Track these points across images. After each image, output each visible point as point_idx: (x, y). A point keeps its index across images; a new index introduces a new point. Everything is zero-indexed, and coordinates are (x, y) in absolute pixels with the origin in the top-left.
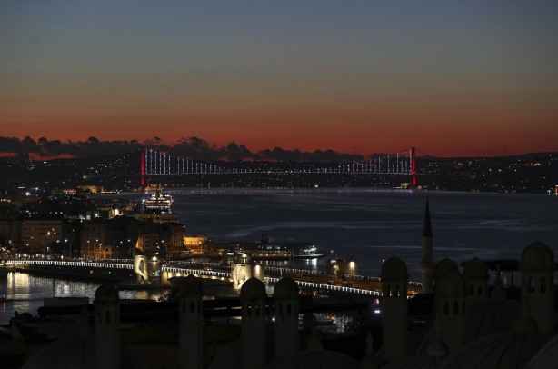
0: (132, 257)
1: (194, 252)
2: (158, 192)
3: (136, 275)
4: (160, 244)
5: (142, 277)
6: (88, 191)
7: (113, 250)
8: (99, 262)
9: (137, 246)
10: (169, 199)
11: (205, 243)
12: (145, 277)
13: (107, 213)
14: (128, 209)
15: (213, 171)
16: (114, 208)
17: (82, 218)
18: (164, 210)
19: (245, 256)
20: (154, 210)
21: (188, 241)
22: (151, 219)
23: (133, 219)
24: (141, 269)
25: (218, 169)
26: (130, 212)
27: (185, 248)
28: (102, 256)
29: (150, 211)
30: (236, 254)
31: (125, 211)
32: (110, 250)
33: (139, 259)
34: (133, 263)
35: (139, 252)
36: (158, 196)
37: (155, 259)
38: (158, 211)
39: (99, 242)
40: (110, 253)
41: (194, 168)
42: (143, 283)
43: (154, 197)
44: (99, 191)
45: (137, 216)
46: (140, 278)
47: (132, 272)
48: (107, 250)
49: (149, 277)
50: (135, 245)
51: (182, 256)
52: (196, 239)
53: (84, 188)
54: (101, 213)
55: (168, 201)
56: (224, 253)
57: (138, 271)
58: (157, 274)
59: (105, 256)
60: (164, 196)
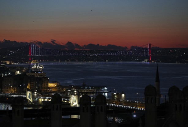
0: (26, 92)
1: (53, 90)
2: (37, 64)
3: (27, 100)
4: (38, 87)
5: (30, 101)
6: (6, 63)
7: (17, 89)
8: (11, 94)
9: (28, 87)
10: (42, 66)
11: (58, 86)
12: (31, 101)
13: (14, 73)
14: (23, 71)
15: (61, 54)
16: (17, 71)
17: (3, 75)
18: (40, 71)
19: (75, 91)
20: (35, 71)
21: (50, 85)
22: (34, 75)
23: (26, 75)
24: (29, 97)
25: (63, 53)
26: (24, 72)
27: (49, 88)
28: (12, 92)
29: (34, 72)
30: (71, 91)
31: (22, 72)
32: (15, 89)
33: (28, 93)
34: (26, 95)
35: (28, 90)
36: (37, 65)
37: (35, 93)
38: (37, 72)
39: (11, 86)
40: (15, 90)
41: (53, 53)
42: (30, 103)
43: (35, 66)
44: (10, 63)
45: (28, 74)
46: (29, 101)
47: (26, 98)
48: (14, 89)
49: (33, 101)
50: (27, 87)
51: (48, 91)
52: (54, 84)
53: (4, 62)
54: (11, 73)
55: (41, 67)
56: (66, 90)
57: (28, 98)
58: (36, 100)
59: (13, 91)
60: (39, 65)
